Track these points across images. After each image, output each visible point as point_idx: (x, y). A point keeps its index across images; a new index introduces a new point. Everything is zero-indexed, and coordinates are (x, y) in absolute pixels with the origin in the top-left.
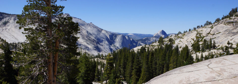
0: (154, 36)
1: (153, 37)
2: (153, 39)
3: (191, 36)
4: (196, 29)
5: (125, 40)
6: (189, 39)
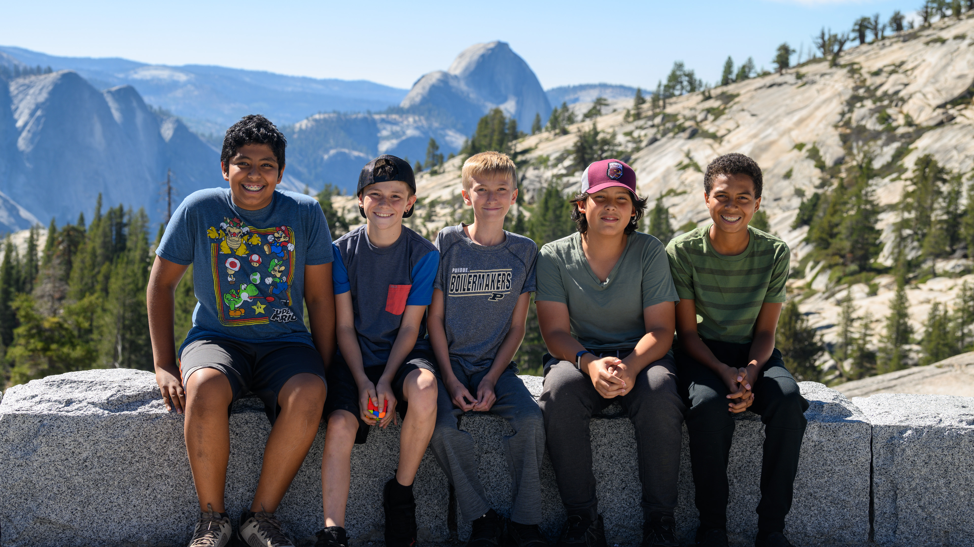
0: (405, 104)
1: (403, 112)
3: (796, 117)
4: (848, 46)
5: (98, 128)
6: (772, 143)
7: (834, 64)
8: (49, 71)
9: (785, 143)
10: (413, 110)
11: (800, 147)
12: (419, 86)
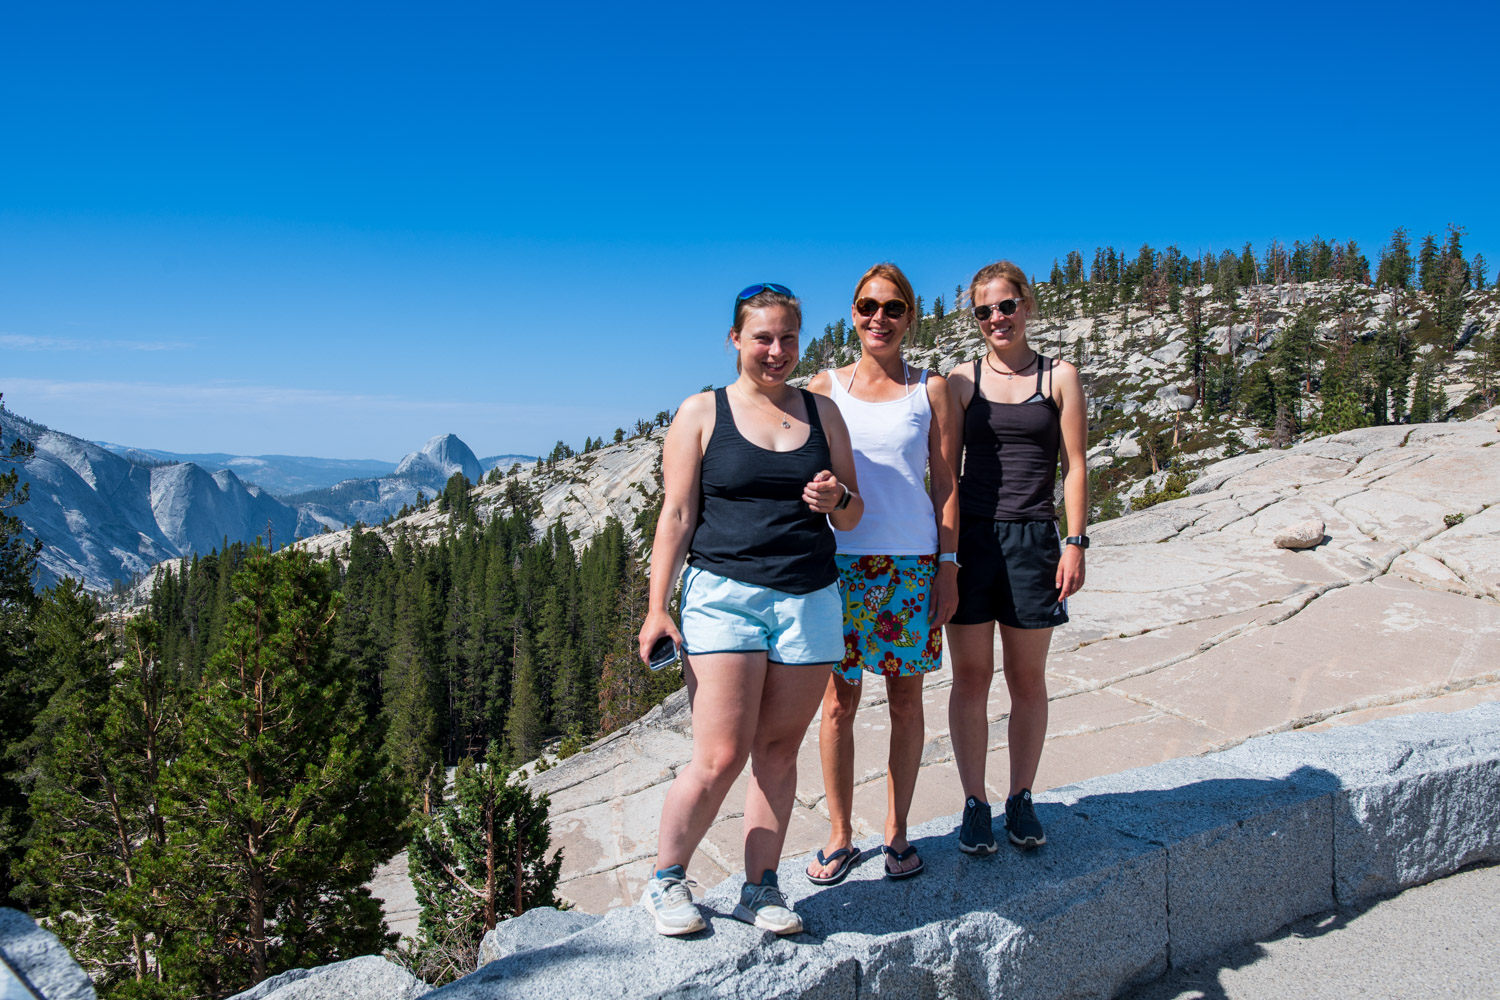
0: (397, 472)
1: (396, 477)
2: (392, 490)
3: (630, 469)
4: (654, 427)
5: (210, 496)
6: (618, 484)
7: (648, 438)
8: (177, 463)
9: (625, 483)
10: (402, 475)
11: (633, 485)
12: (404, 462)
